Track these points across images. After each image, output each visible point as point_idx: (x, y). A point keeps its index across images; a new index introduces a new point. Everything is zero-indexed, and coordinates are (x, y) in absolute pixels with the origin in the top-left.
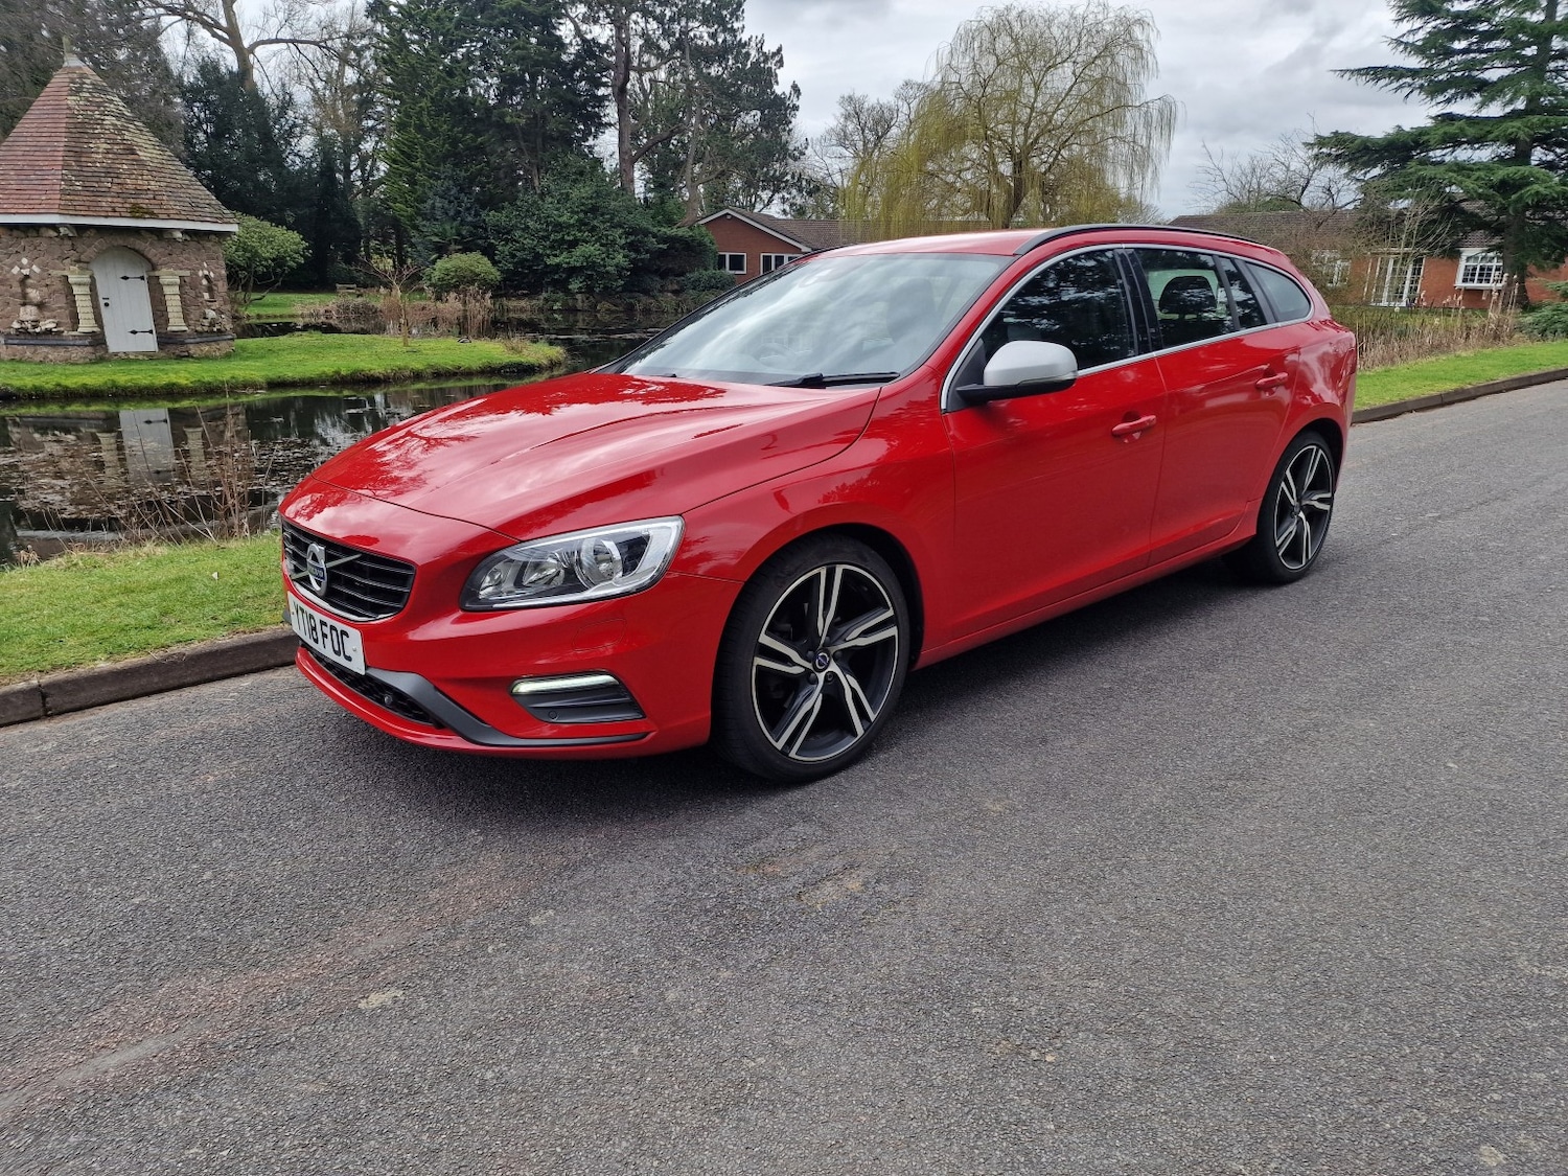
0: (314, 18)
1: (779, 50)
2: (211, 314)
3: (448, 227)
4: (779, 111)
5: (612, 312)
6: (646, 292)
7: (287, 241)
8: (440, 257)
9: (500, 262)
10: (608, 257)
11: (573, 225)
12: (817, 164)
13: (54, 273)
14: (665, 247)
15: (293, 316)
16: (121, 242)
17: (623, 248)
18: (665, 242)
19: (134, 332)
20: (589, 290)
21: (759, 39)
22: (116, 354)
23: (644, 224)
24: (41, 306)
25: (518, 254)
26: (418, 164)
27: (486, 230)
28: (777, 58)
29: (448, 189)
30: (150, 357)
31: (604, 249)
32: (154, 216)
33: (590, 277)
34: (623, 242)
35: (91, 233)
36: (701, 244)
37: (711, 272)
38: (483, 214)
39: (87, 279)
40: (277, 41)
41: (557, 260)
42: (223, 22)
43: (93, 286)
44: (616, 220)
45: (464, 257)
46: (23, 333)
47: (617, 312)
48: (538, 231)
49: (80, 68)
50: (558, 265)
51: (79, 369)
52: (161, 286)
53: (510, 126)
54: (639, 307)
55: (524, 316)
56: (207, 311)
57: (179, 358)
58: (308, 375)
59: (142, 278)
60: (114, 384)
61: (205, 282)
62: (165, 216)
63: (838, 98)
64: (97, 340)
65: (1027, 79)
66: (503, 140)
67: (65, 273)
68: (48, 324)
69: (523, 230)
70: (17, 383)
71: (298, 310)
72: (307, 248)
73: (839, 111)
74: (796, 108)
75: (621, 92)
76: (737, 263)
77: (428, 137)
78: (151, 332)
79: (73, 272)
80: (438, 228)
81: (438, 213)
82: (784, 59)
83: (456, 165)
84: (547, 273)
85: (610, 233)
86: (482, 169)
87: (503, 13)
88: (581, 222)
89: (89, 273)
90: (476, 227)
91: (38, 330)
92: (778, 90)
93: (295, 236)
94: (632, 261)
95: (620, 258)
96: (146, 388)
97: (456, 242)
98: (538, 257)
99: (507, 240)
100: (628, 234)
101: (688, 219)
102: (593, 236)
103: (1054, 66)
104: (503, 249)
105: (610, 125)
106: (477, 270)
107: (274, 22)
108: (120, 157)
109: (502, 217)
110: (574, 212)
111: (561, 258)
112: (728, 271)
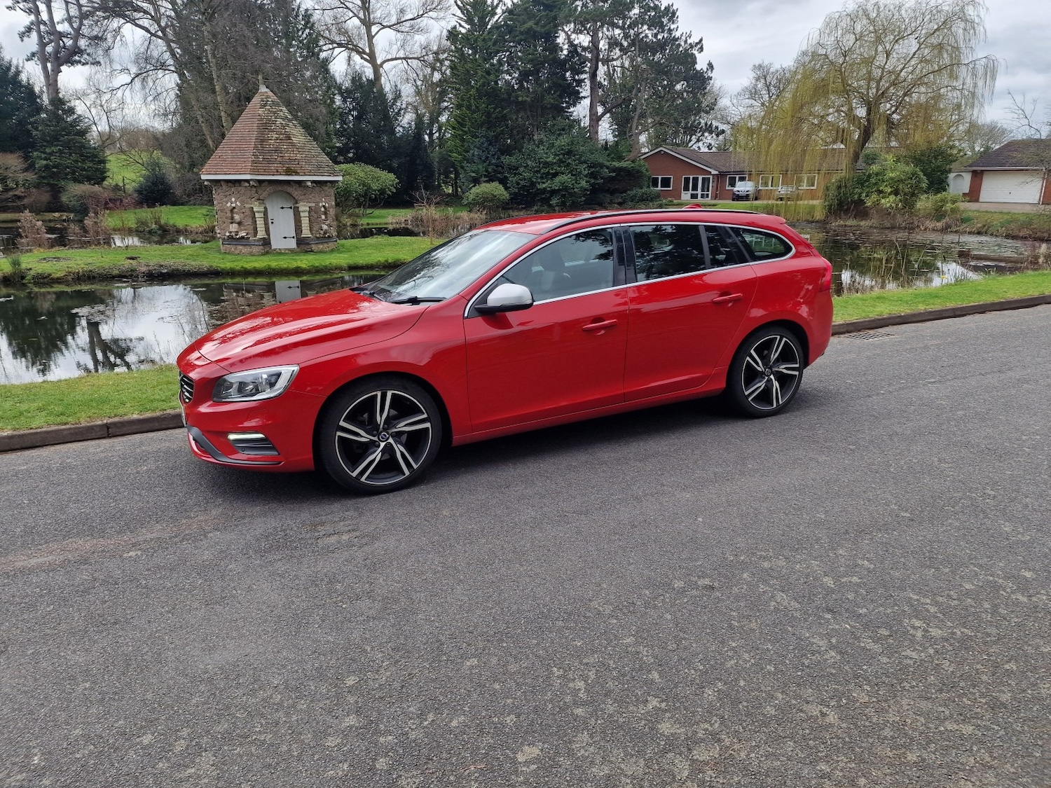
0: (418, 44)
1: (701, 40)
2: (325, 227)
3: (480, 167)
4: (700, 81)
6: (601, 204)
7: (386, 179)
8: (474, 186)
9: (510, 188)
10: (576, 183)
11: (555, 163)
12: (733, 112)
13: (247, 206)
14: (614, 174)
15: (386, 224)
16: (280, 188)
17: (586, 176)
18: (614, 172)
19: (285, 238)
20: (564, 204)
21: (688, 34)
22: (275, 250)
23: (601, 160)
24: (240, 223)
25: (521, 182)
26: (466, 129)
27: (503, 168)
28: (699, 46)
29: (483, 143)
30: (292, 251)
31: (574, 178)
32: (297, 174)
33: (564, 196)
34: (586, 172)
35: (266, 184)
36: (638, 171)
37: (644, 190)
38: (502, 158)
39: (263, 209)
40: (396, 59)
41: (544, 186)
42: (367, 50)
43: (265, 213)
44: (583, 159)
45: (488, 185)
46: (231, 238)
48: (533, 167)
49: (266, 92)
50: (545, 189)
51: (254, 258)
52: (299, 212)
53: (523, 103)
56: (323, 225)
57: (306, 252)
58: (370, 262)
59: (291, 208)
60: (269, 267)
61: (323, 209)
62: (303, 174)
63: (751, 67)
64: (266, 242)
65: (880, 48)
66: (518, 111)
67: (252, 206)
68: (243, 234)
69: (525, 167)
70: (222, 266)
71: (390, 220)
72: (399, 183)
73: (752, 75)
74: (711, 78)
75: (593, 76)
76: (666, 182)
77: (474, 112)
78: (294, 237)
79: (256, 206)
80: (474, 167)
81: (476, 159)
82: (704, 47)
83: (488, 128)
84: (538, 194)
85: (578, 167)
86: (503, 130)
87: (522, 33)
88: (561, 161)
89: (264, 206)
90: (497, 166)
91: (238, 237)
92: (698, 67)
93: (392, 176)
94: (591, 185)
95: (584, 183)
96: (285, 269)
97: (485, 176)
98: (533, 184)
99: (515, 174)
100: (590, 167)
101: (632, 156)
102: (567, 169)
103: (903, 38)
104: (512, 179)
105: (585, 97)
106: (495, 193)
107: (395, 48)
108: (283, 141)
109: (513, 159)
110: (556, 155)
111: (547, 184)
112: (659, 188)
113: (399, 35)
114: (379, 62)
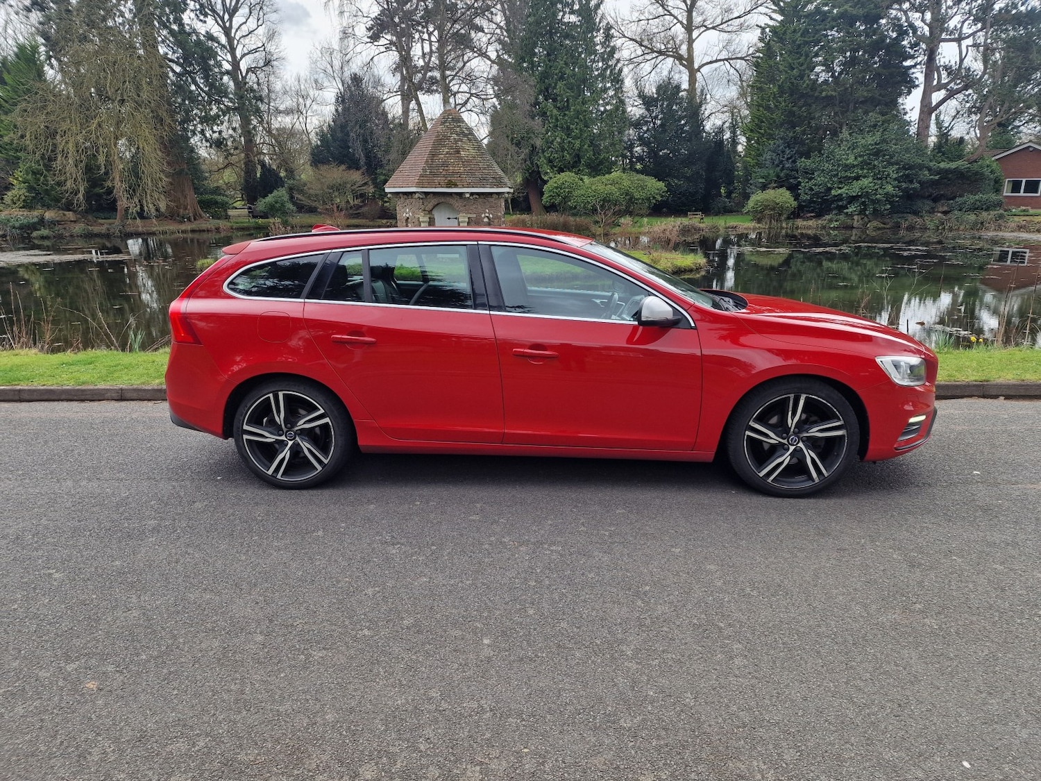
0: (744, 43)
3: (771, 172)
5: (879, 229)
6: (916, 213)
9: (800, 195)
10: (880, 188)
11: (857, 165)
14: (937, 177)
16: (442, 200)
17: (896, 180)
18: (939, 174)
20: (862, 212)
25: (815, 188)
26: (763, 131)
27: (797, 172)
29: (778, 146)
31: (879, 182)
32: (456, 186)
33: (864, 203)
34: (896, 175)
35: (430, 196)
36: (976, 173)
38: (799, 161)
39: (427, 219)
40: (717, 61)
41: (840, 191)
42: (687, 57)
45: (773, 191)
47: (885, 228)
50: (841, 195)
54: (904, 225)
55: (809, 232)
59: (456, 218)
61: (486, 220)
62: (461, 186)
66: (825, 109)
67: (420, 216)
69: (821, 171)
72: (667, 191)
75: (931, 58)
76: (1032, 186)
77: (772, 113)
80: (765, 173)
81: (768, 163)
83: (787, 129)
84: (834, 201)
85: (886, 170)
86: (805, 130)
88: (863, 165)
89: (430, 215)
90: (791, 171)
94: (902, 190)
95: (889, 188)
97: (775, 182)
98: (828, 190)
99: (811, 179)
100: (904, 169)
102: (871, 173)
104: (805, 184)
106: (778, 201)
107: (717, 49)
108: (451, 155)
109: (808, 162)
110: (860, 156)
111: (843, 190)
112: (1022, 194)
113: (726, 35)
114: (696, 66)
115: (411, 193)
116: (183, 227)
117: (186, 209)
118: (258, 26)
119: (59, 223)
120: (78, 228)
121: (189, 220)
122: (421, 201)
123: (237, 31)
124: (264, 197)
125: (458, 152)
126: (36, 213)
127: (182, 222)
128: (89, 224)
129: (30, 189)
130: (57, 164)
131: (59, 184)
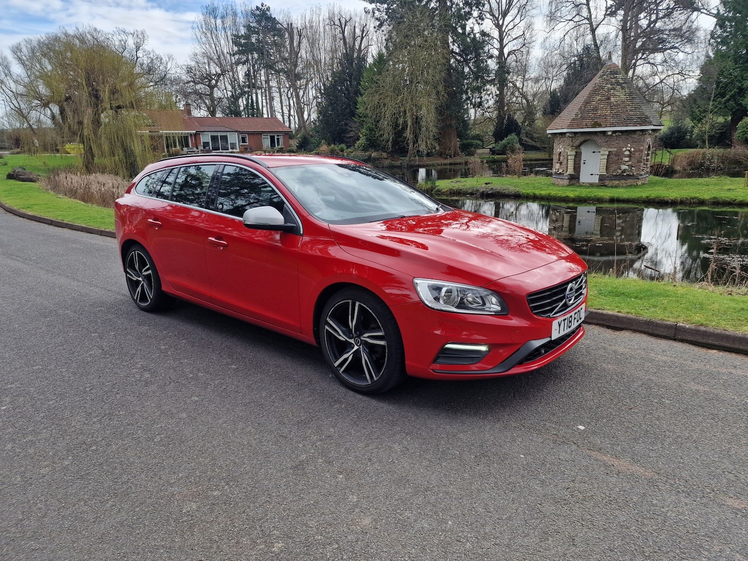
2: (624, 167)
16: (590, 138)
19: (592, 175)
24: (561, 164)
32: (600, 126)
35: (579, 135)
39: (574, 153)
43: (578, 156)
46: (556, 173)
61: (627, 153)
62: (605, 126)
64: (575, 177)
67: (567, 151)
68: (561, 171)
78: (598, 174)
79: (570, 150)
89: (575, 151)
91: (558, 172)
96: (559, 197)
108: (602, 101)
115: (565, 133)
116: (445, 161)
117: (450, 149)
118: (521, 21)
119: (378, 159)
120: (387, 163)
121: (450, 156)
122: (571, 139)
123: (507, 26)
124: (501, 141)
125: (609, 99)
126: (367, 154)
127: (446, 158)
128: (394, 160)
129: (367, 139)
130: (380, 124)
131: (381, 136)
